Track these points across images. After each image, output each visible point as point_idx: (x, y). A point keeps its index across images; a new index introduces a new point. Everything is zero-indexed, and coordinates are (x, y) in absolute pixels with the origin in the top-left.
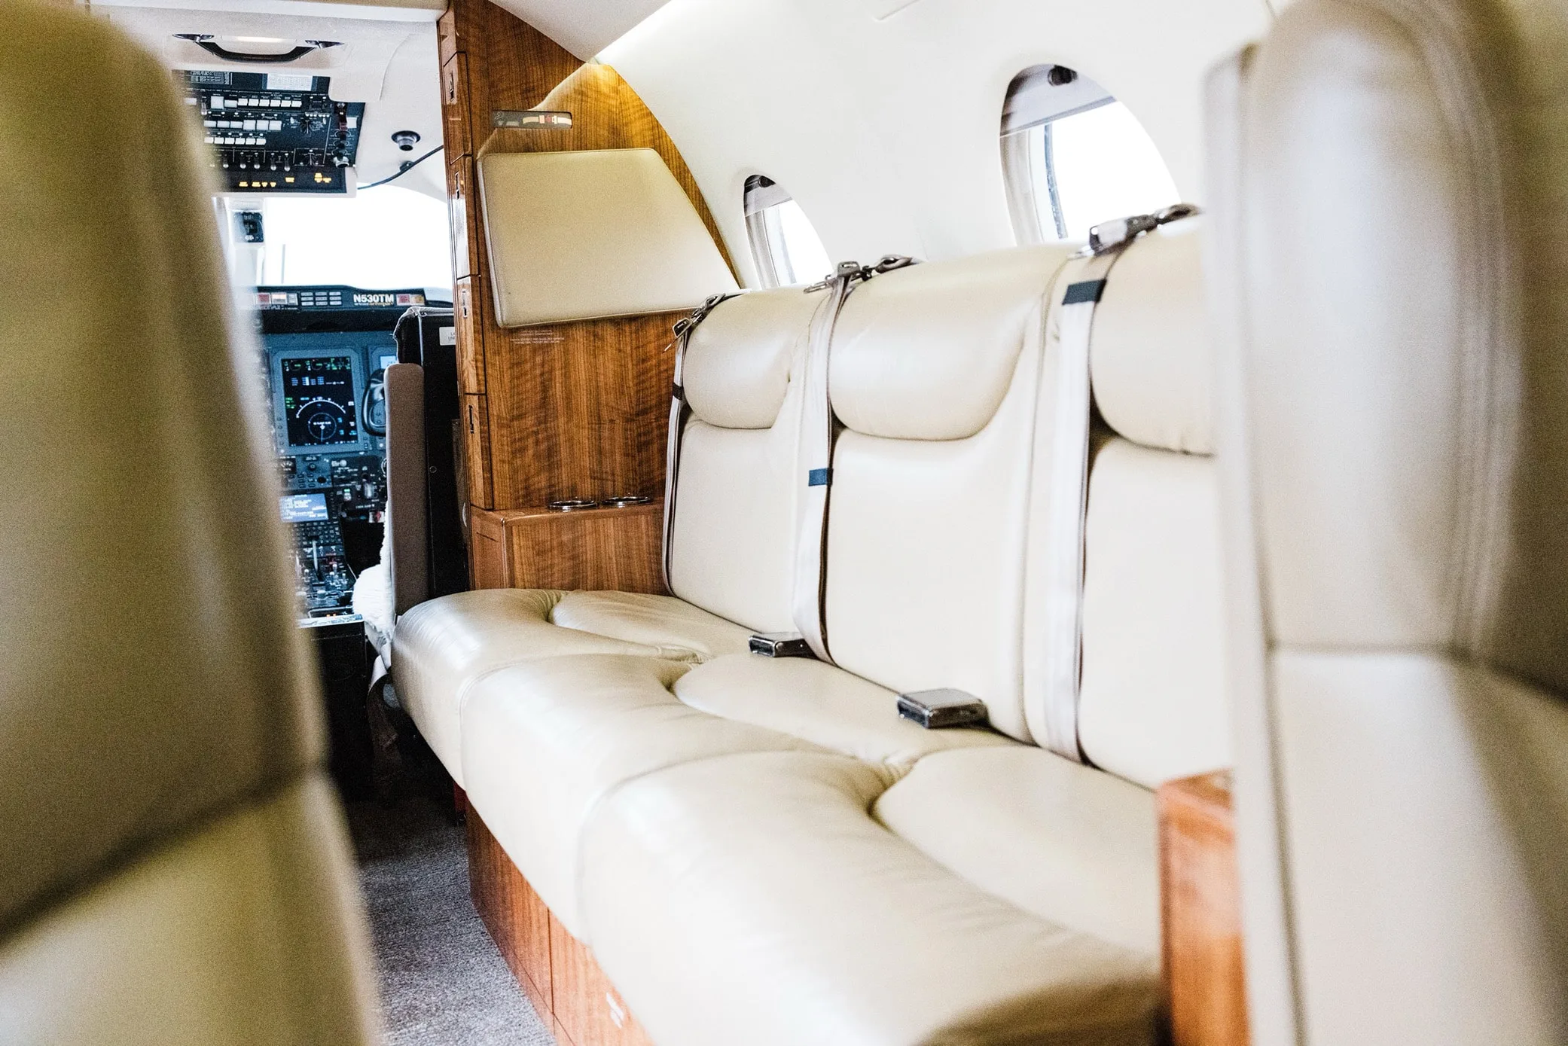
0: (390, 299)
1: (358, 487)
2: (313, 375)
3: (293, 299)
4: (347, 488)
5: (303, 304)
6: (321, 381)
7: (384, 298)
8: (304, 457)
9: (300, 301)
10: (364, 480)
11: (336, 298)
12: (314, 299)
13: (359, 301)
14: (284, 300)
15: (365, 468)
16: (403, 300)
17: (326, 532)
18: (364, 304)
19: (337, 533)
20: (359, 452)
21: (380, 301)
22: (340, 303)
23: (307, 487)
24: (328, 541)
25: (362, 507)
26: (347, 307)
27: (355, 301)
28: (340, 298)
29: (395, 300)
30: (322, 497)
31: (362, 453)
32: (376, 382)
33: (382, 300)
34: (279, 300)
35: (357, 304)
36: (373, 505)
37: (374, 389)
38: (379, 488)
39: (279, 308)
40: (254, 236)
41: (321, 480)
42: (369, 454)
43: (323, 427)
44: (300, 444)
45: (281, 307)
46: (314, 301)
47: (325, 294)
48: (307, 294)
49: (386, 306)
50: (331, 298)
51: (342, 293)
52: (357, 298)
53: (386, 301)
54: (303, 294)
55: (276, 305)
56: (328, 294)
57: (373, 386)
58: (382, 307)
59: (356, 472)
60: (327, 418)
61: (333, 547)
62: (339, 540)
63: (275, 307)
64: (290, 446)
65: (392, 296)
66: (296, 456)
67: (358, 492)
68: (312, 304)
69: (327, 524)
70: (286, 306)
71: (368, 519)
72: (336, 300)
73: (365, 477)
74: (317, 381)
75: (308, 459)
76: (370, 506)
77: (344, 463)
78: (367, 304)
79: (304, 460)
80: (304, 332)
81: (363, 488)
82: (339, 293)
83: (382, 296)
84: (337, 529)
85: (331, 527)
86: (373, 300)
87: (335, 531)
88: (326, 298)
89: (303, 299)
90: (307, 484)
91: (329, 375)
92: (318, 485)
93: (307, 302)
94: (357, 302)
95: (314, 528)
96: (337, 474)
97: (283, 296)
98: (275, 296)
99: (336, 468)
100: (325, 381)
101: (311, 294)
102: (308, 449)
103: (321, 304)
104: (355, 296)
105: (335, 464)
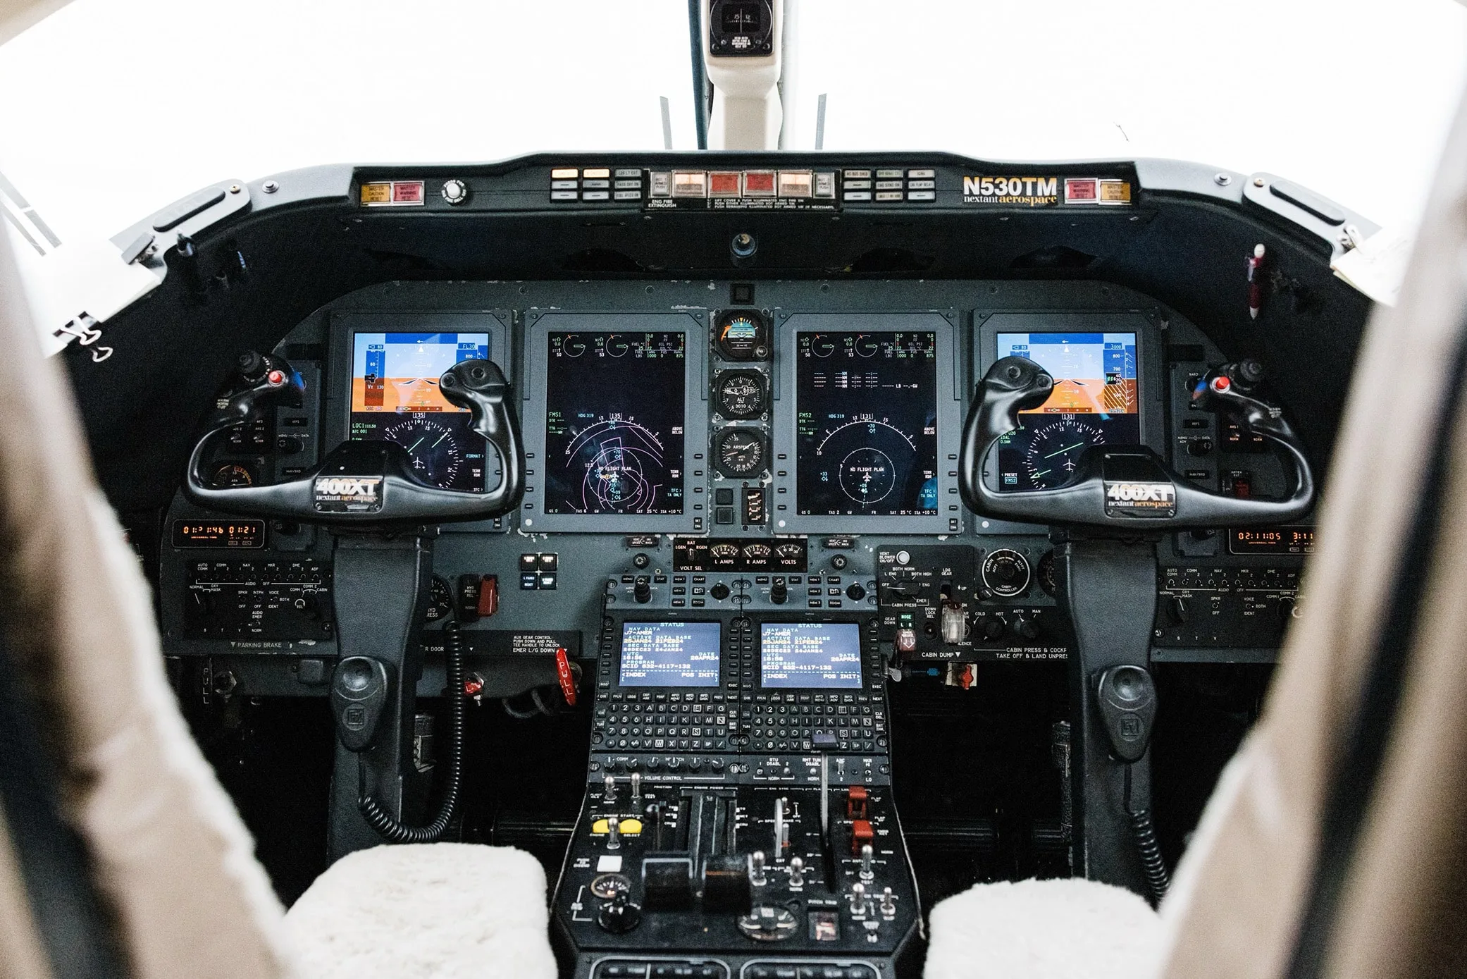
0: (1047, 188)
1: (930, 612)
2: (855, 367)
3: (826, 184)
4: (907, 611)
5: (848, 196)
6: (872, 381)
7: (1035, 185)
8: (824, 539)
9: (840, 190)
10: (943, 596)
11: (923, 184)
12: (874, 185)
13: (976, 192)
14: (805, 187)
15: (947, 572)
16: (1077, 193)
17: (855, 721)
18: (986, 200)
19: (879, 727)
20: (937, 535)
21: (1023, 194)
22: (929, 196)
23: (825, 607)
24: (856, 746)
25: (935, 655)
26: (947, 205)
27: (966, 192)
28: (931, 184)
29: (1061, 191)
30: (852, 631)
31: (943, 538)
32: (998, 389)
33: (1029, 192)
34: (795, 187)
35: (970, 200)
36: (958, 654)
37: (992, 404)
38: (972, 617)
39: (792, 206)
40: (751, 39)
41: (855, 593)
42: (958, 541)
43: (867, 478)
44: (820, 510)
45: (797, 204)
46: (873, 190)
47: (897, 173)
48: (859, 174)
49: (1037, 207)
50: (912, 185)
51: (936, 174)
52: (970, 185)
53: (1040, 193)
54: (849, 174)
55: (788, 198)
56: (906, 174)
57: (990, 396)
58: (1027, 207)
59: (926, 579)
60: (877, 459)
61: (868, 761)
62: (882, 743)
63: (783, 202)
64: (799, 513)
65: (1053, 182)
66: (809, 535)
67: (930, 623)
68: (866, 196)
69: (857, 698)
70: (808, 201)
71: (945, 679)
72: (923, 187)
73: (946, 590)
74: (863, 380)
75: (833, 543)
76: (951, 655)
77: (904, 557)
78: (995, 200)
79: (825, 545)
80: (847, 277)
81: (939, 617)
82: (929, 173)
83: (1029, 181)
84: (879, 715)
85: (866, 709)
86: (1009, 189)
87: (875, 721)
88: (899, 185)
89: (848, 185)
90: (825, 598)
91: (893, 369)
92: (849, 605)
93: (857, 194)
94: (971, 194)
95: (830, 709)
96: (889, 579)
97: (803, 179)
98: (787, 178)
99: (888, 567)
100: (882, 380)
101: (868, 174)
102: (833, 523)
103: (887, 196)
104: (967, 181)
105: (886, 557)
